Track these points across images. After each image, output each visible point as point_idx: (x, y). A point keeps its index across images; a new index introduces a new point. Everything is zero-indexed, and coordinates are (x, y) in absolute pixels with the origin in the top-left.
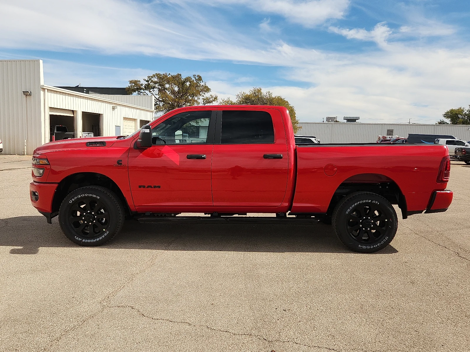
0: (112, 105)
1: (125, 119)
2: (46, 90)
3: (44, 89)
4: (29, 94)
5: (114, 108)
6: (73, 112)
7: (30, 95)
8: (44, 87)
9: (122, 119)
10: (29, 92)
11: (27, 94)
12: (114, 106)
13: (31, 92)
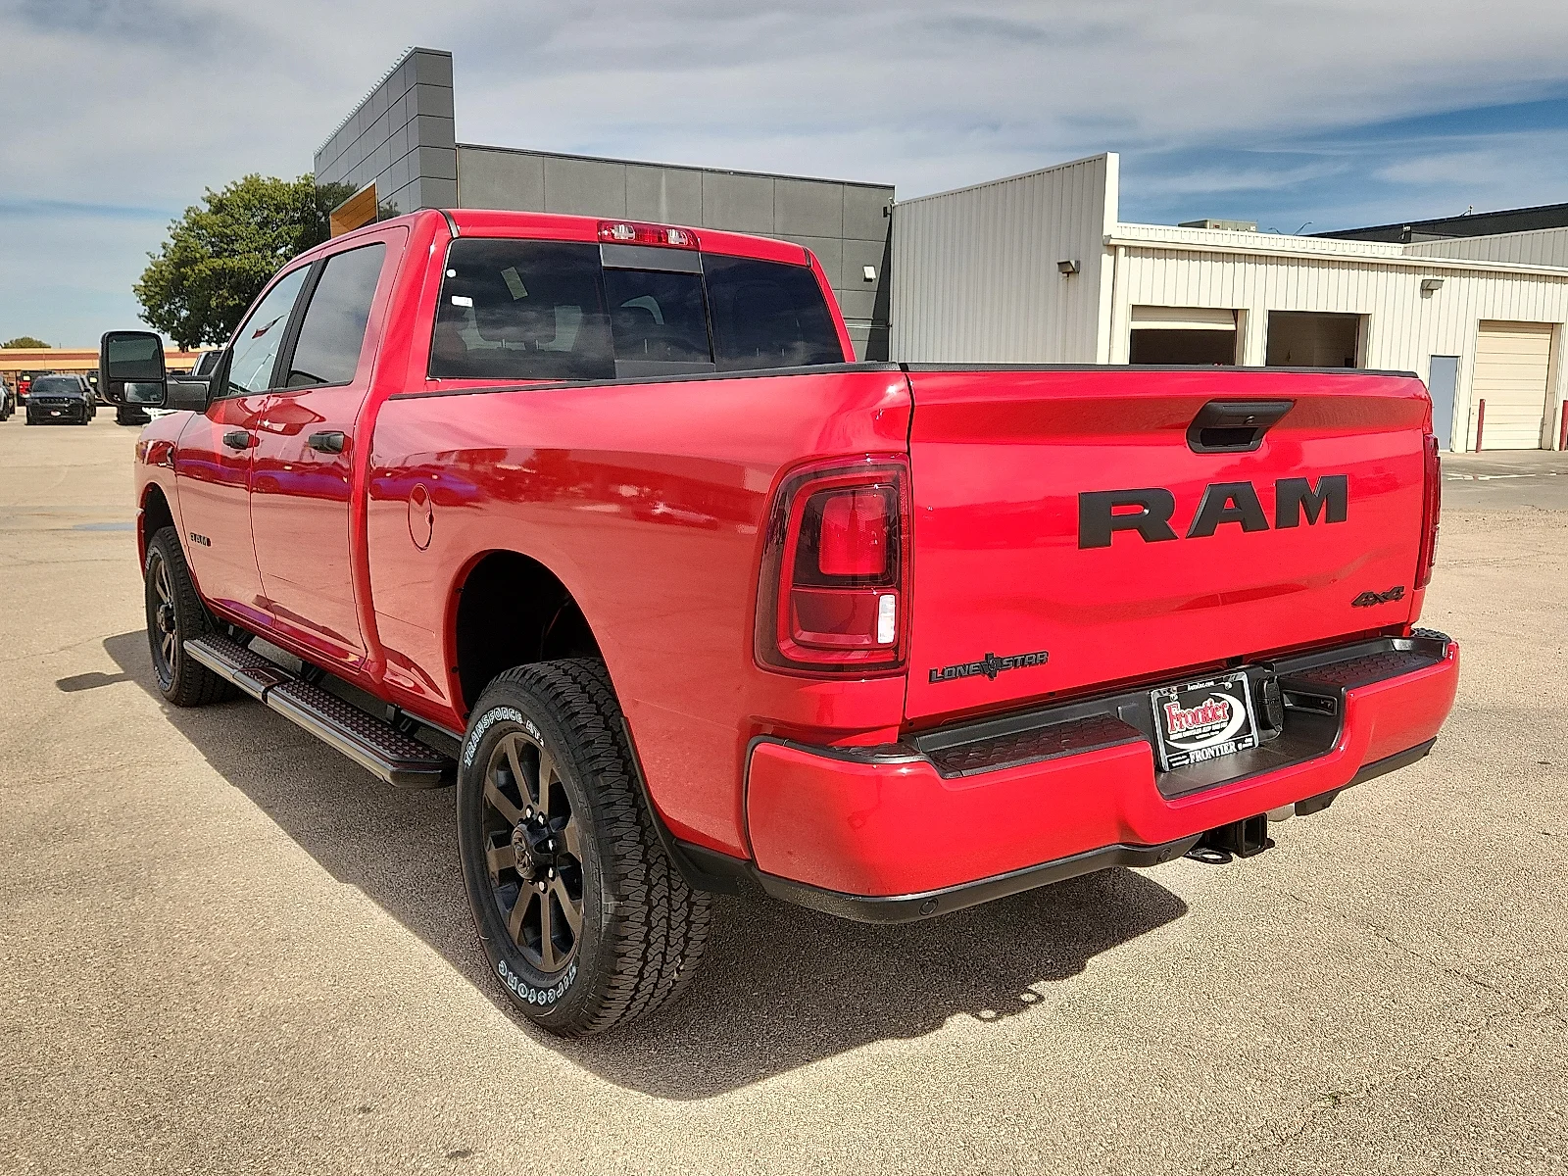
0: (1420, 278)
1: (1486, 325)
2: (1122, 251)
3: (1113, 248)
4: (1071, 269)
5: (1427, 289)
6: (1235, 314)
7: (1075, 272)
8: (1112, 242)
9: (1473, 326)
10: (1073, 263)
11: (1068, 269)
12: (1427, 277)
13: (1077, 262)
